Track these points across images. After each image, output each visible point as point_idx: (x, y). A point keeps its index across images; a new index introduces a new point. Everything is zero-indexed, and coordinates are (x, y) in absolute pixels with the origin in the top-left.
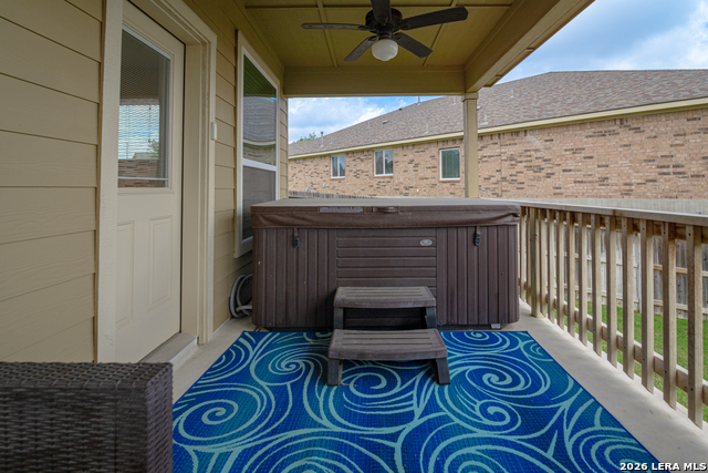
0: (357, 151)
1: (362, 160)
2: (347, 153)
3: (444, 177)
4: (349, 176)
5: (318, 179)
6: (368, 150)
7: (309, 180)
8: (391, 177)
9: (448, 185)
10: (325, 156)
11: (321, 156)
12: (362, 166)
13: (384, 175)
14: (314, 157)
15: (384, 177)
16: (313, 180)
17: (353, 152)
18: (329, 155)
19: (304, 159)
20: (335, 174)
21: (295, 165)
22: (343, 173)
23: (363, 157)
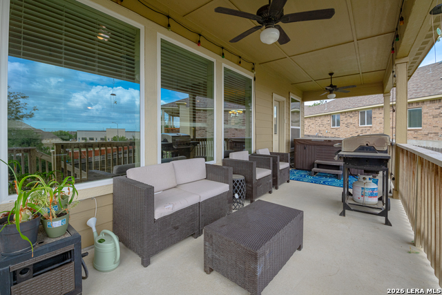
0: (348, 112)
1: (351, 117)
2: (341, 113)
3: (410, 126)
4: (342, 126)
5: (323, 128)
6: (355, 111)
7: (318, 128)
8: (371, 127)
9: (412, 132)
10: (327, 115)
11: (325, 115)
12: (351, 120)
13: (366, 125)
14: (321, 116)
15: (365, 127)
16: (320, 129)
17: (345, 112)
18: (330, 114)
19: (315, 117)
20: (334, 125)
21: (310, 120)
22: (338, 125)
23: (351, 115)
